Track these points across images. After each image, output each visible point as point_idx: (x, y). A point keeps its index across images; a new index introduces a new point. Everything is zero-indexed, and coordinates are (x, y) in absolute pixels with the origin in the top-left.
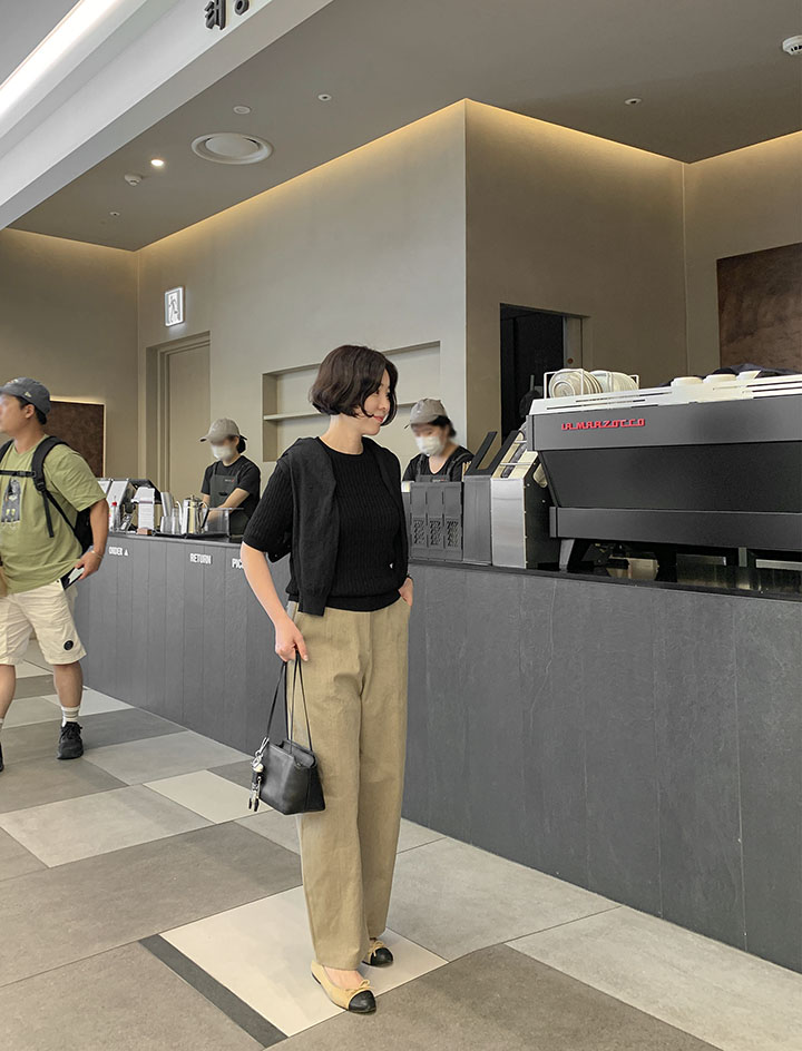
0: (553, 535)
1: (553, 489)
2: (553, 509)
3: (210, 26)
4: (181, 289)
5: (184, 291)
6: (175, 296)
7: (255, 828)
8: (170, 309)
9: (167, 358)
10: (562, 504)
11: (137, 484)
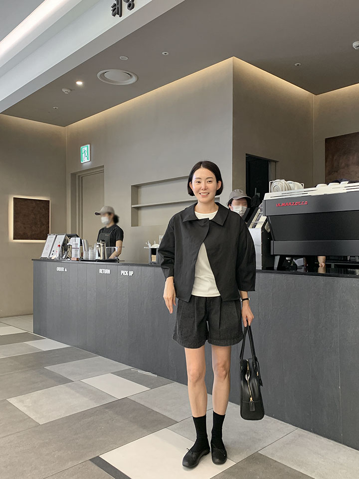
0: (272, 254)
1: (272, 233)
2: (272, 241)
3: (114, 15)
4: (89, 146)
5: (90, 147)
6: (86, 149)
7: (138, 401)
8: (83, 155)
9: (81, 179)
10: (276, 239)
11: (70, 236)
